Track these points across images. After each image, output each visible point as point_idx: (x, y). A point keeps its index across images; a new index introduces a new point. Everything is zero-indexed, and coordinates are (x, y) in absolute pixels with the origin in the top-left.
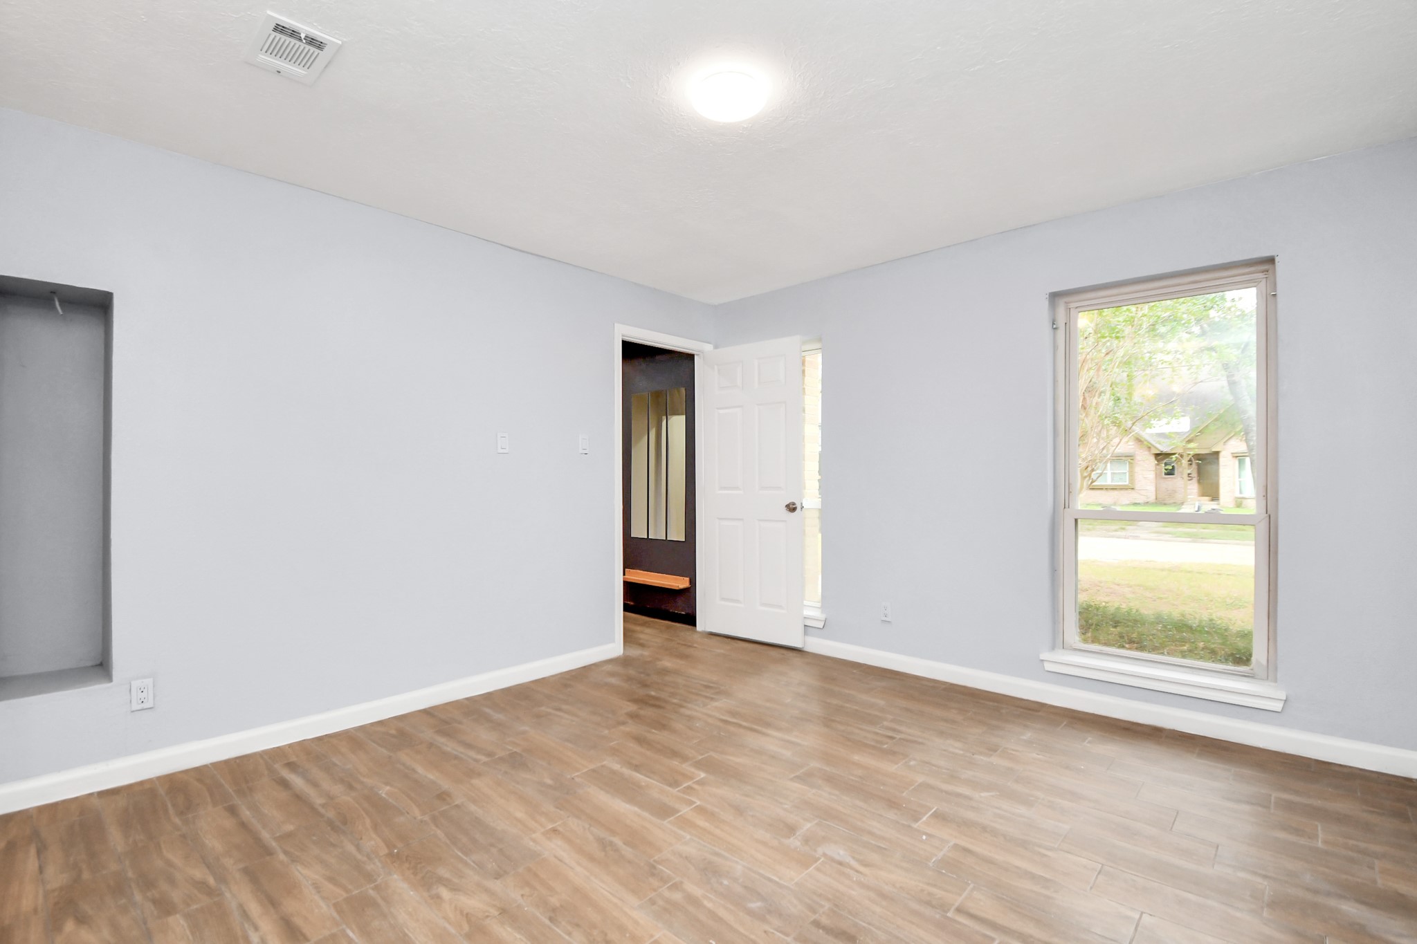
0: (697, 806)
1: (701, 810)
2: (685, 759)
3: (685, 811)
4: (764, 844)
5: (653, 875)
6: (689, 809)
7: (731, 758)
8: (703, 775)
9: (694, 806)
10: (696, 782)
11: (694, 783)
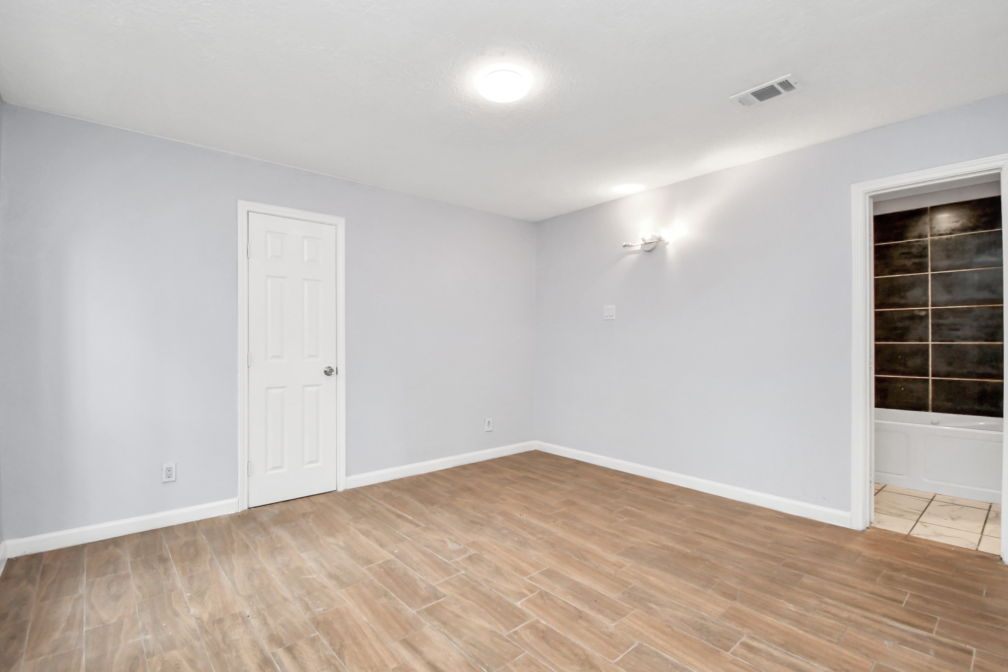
0: (526, 576)
1: (524, 573)
2: (533, 627)
3: (535, 573)
4: (489, 552)
5: (552, 543)
6: (532, 575)
7: (487, 625)
8: (518, 604)
9: (529, 576)
10: (526, 597)
11: (527, 596)
